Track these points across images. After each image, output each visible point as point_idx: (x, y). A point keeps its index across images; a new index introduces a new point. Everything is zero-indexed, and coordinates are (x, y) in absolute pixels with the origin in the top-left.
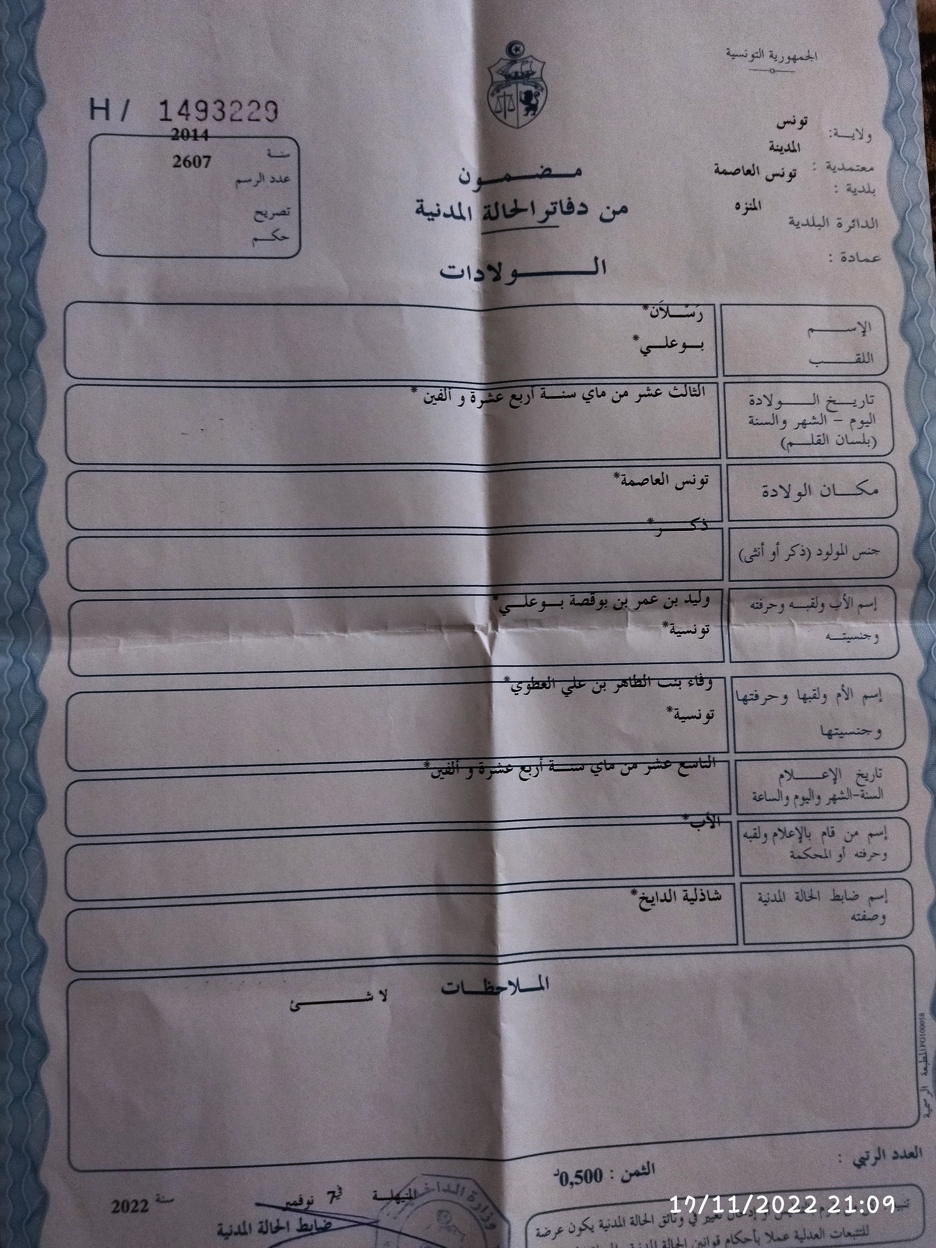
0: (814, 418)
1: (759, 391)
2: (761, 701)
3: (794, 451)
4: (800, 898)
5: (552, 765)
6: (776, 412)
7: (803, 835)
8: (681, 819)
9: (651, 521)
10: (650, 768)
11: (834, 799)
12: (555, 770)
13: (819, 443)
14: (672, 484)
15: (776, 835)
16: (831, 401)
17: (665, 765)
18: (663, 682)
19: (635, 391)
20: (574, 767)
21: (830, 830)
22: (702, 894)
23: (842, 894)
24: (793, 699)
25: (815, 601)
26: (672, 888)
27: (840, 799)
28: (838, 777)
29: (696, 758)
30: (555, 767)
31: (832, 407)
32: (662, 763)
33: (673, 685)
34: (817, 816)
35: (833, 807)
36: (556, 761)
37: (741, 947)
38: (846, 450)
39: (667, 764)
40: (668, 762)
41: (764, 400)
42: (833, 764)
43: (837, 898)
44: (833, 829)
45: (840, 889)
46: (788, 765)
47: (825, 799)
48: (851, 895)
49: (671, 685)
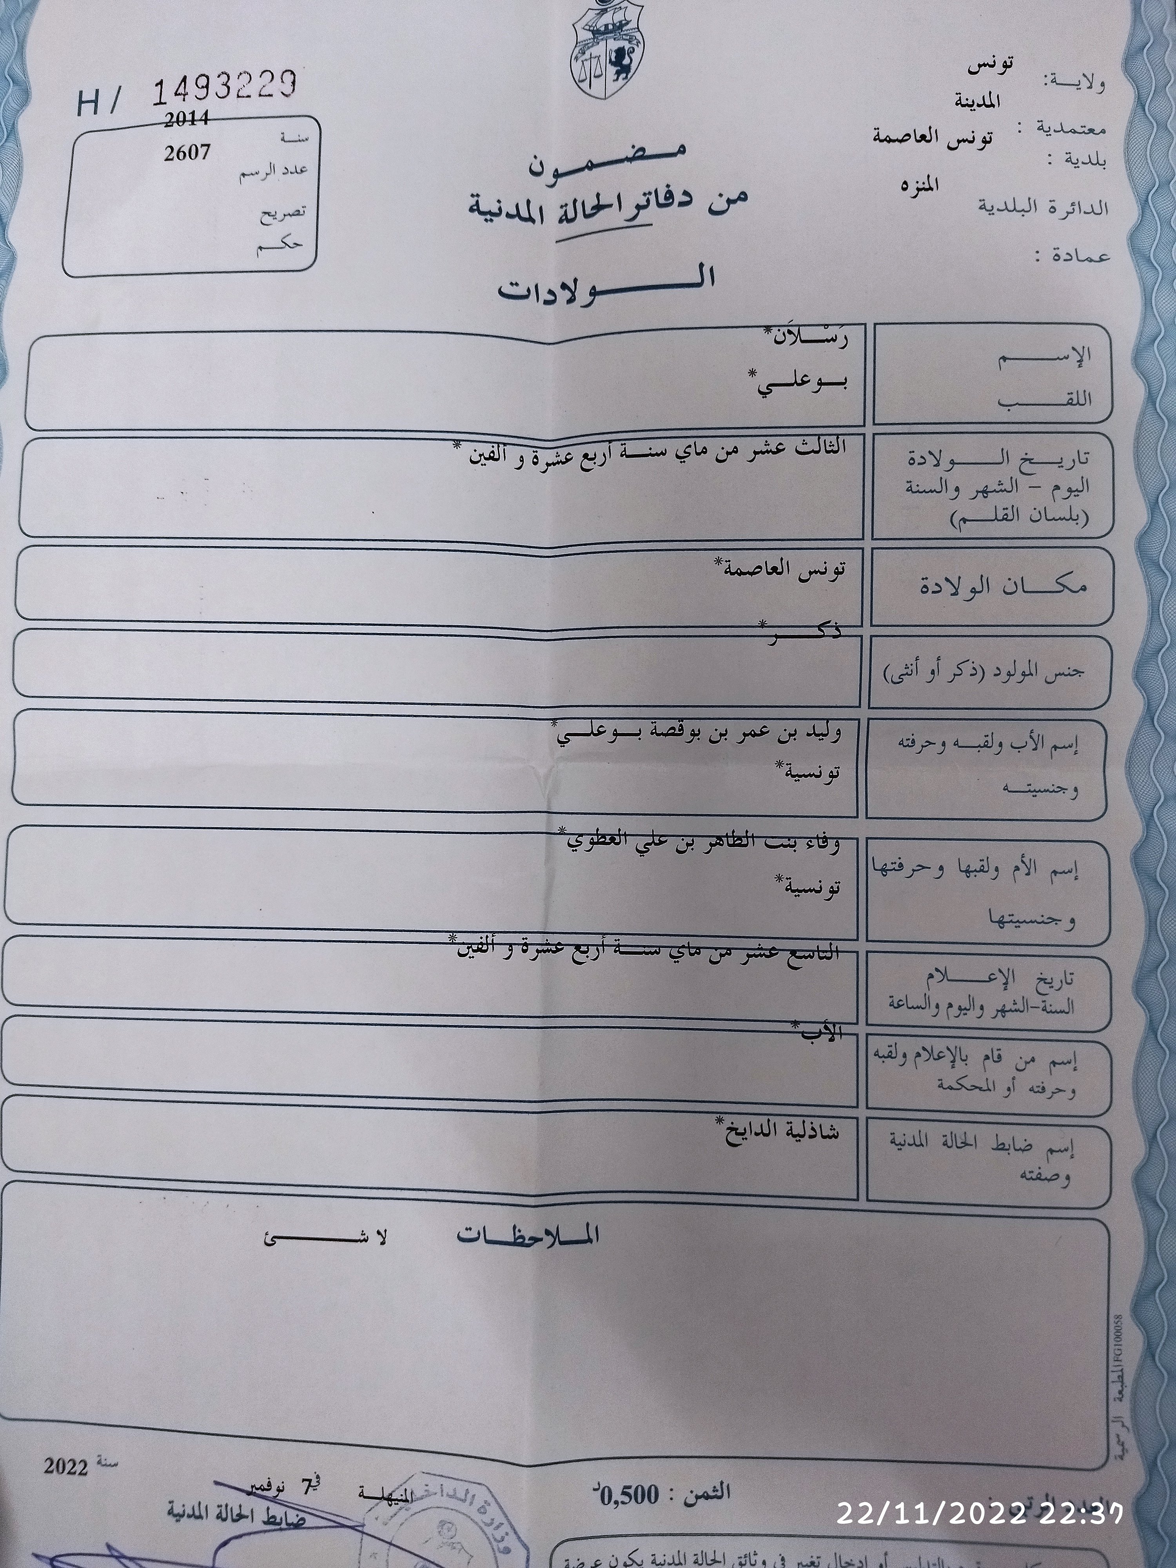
0: (1000, 484)
1: (922, 445)
2: (907, 871)
3: (969, 529)
4: (949, 1144)
5: (619, 946)
6: (945, 475)
7: (957, 1058)
8: (789, 1027)
9: (763, 625)
10: (749, 956)
11: (1003, 1011)
12: (622, 953)
13: (1006, 519)
14: (794, 575)
15: (918, 1055)
16: (1026, 460)
17: (770, 952)
18: (770, 842)
19: (747, 446)
20: (647, 950)
21: (996, 1053)
22: (813, 1129)
23: (1008, 1142)
24: (951, 869)
25: (989, 739)
26: (770, 1118)
27: (1011, 1010)
28: (1010, 979)
29: (813, 945)
30: (622, 949)
31: (1026, 468)
32: (766, 950)
33: (785, 846)
34: (977, 1034)
35: (1000, 1022)
36: (624, 940)
37: (863, 1204)
38: (1044, 528)
39: (772, 953)
40: (774, 949)
41: (930, 458)
42: (1004, 963)
43: (1001, 1147)
44: (999, 1052)
45: (1006, 1134)
46: (941, 962)
47: (990, 1012)
48: (1021, 1144)
49: (782, 845)
